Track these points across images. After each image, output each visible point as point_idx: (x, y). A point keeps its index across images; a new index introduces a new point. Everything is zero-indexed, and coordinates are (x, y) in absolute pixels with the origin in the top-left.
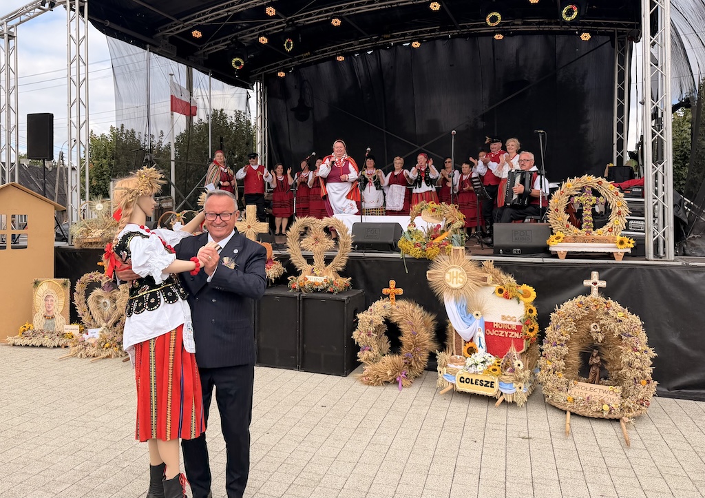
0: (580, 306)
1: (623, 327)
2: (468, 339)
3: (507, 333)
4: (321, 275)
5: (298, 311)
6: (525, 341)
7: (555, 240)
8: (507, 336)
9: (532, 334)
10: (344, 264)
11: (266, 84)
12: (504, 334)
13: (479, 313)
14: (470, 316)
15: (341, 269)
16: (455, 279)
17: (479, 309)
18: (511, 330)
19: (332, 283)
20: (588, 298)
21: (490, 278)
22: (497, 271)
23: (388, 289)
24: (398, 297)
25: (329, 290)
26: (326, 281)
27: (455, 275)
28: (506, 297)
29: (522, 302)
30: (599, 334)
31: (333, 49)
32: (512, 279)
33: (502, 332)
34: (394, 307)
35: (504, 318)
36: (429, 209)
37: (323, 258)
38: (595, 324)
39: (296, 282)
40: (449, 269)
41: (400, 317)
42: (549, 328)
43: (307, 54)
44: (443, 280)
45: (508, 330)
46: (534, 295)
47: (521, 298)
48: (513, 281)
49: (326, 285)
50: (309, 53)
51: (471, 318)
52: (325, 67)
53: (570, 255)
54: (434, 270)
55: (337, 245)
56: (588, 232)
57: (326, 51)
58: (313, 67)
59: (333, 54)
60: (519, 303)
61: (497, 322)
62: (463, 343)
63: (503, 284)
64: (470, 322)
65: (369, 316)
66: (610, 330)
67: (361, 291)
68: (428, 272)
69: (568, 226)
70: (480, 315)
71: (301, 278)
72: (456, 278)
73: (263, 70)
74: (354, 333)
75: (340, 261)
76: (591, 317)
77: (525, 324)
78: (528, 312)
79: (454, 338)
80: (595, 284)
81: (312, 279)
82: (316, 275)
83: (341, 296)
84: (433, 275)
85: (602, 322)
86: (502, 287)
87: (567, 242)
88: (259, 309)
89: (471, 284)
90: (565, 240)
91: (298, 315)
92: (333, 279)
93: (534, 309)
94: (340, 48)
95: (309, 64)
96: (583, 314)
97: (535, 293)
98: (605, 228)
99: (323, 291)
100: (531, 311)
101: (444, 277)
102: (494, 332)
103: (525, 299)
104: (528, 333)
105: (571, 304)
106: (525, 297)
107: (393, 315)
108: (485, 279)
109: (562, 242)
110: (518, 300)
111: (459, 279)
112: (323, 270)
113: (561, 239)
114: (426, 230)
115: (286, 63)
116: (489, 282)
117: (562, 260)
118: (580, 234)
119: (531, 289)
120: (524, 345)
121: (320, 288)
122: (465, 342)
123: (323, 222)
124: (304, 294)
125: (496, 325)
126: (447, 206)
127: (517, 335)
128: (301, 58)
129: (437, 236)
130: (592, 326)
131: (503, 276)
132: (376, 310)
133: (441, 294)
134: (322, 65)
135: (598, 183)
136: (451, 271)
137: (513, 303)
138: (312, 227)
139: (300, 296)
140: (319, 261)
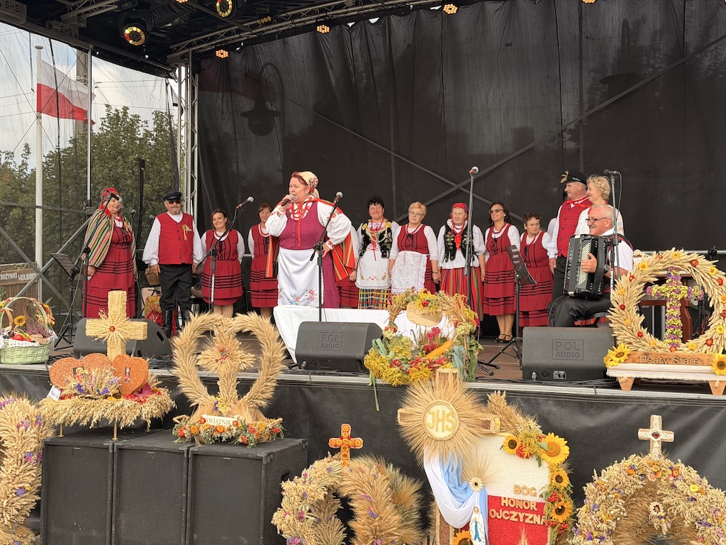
0: (631, 472)
1: (698, 510)
2: (460, 525)
3: (521, 516)
4: (229, 414)
5: (185, 476)
6: (550, 529)
7: (615, 359)
8: (521, 520)
9: (561, 519)
10: (269, 395)
11: (196, 70)
12: (517, 517)
13: (479, 482)
14: (464, 485)
15: (263, 403)
16: (440, 423)
17: (480, 474)
18: (529, 511)
19: (246, 428)
20: (645, 460)
21: (496, 422)
22: (511, 410)
23: (338, 440)
24: (354, 453)
25: (240, 440)
26: (236, 423)
27: (441, 417)
28: (521, 454)
29: (545, 464)
30: (663, 520)
31: (310, 14)
32: (533, 424)
33: (515, 514)
34: (346, 470)
35: (518, 489)
36: (418, 302)
37: (235, 384)
38: (656, 503)
39: (186, 425)
40: (431, 406)
41: (352, 488)
42: (584, 508)
43: (265, 20)
44: (422, 425)
45: (523, 510)
46: (566, 451)
47: (544, 456)
48: (536, 429)
49: (234, 431)
50: (269, 18)
51: (466, 489)
52: (299, 43)
53: (639, 384)
54: (408, 408)
55: (257, 362)
56: (674, 346)
57: (299, 16)
58: (277, 44)
59: (310, 20)
60: (540, 465)
61: (507, 496)
62: (452, 532)
63: (517, 434)
64: (464, 496)
65: (300, 486)
66: (678, 514)
67: (300, 441)
68: (400, 411)
69: (640, 335)
70: (480, 485)
71: (195, 417)
72: (443, 422)
73: (190, 46)
74: (275, 514)
75: (263, 390)
76: (649, 491)
77: (549, 500)
78: (554, 481)
79: (438, 523)
80: (656, 435)
81: (214, 421)
82: (221, 414)
83: (259, 449)
84: (408, 416)
85: (666, 500)
86: (514, 438)
87: (634, 362)
88: (119, 472)
89: (464, 432)
90: (631, 358)
91: (184, 482)
92: (249, 421)
93: (564, 474)
94: (322, 10)
95: (271, 38)
96: (635, 487)
97: (568, 448)
98: (702, 339)
99: (230, 441)
100: (559, 479)
101: (423, 420)
102: (502, 515)
103: (549, 459)
104: (555, 516)
105: (617, 469)
106: (550, 455)
107: (343, 484)
108: (486, 424)
109: (626, 361)
110: (539, 460)
111: (446, 423)
112: (232, 405)
113: (625, 356)
114: (417, 336)
115: (229, 34)
116: (492, 430)
117: (626, 392)
118: (660, 348)
119: (561, 442)
120: (549, 535)
121: (225, 436)
122: (456, 530)
123: (235, 322)
124: (198, 447)
125: (506, 502)
126: (447, 297)
127: (537, 519)
128: (256, 26)
129: (433, 348)
130: (651, 507)
131: (520, 419)
132: (313, 475)
133: (419, 448)
134: (294, 40)
135: (691, 262)
136: (435, 409)
137: (532, 462)
138: (216, 332)
139: (188, 451)
140: (227, 388)
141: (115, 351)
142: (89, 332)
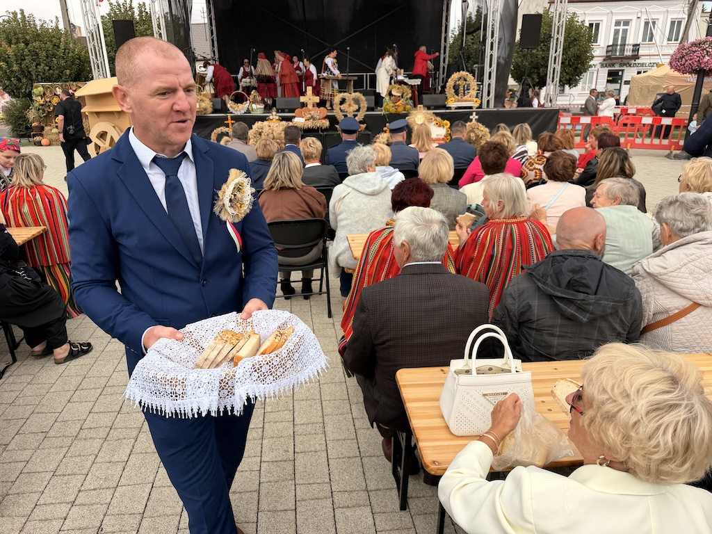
7: (449, 101)
16: (419, 120)
22: (435, 116)
28: (440, 126)
32: (441, 119)
35: (437, 135)
40: (416, 116)
45: (439, 140)
54: (410, 118)
56: (462, 98)
60: (444, 128)
63: (437, 121)
69: (454, 95)
77: (445, 137)
80: (474, 118)
87: (453, 102)
98: (468, 95)
101: (414, 120)
103: (446, 126)
108: (432, 120)
117: (453, 111)
118: (458, 98)
119: (447, 121)
131: (437, 118)
135: (466, 75)
137: (442, 128)
138: (347, 99)
141: (310, 107)
142: (302, 101)
